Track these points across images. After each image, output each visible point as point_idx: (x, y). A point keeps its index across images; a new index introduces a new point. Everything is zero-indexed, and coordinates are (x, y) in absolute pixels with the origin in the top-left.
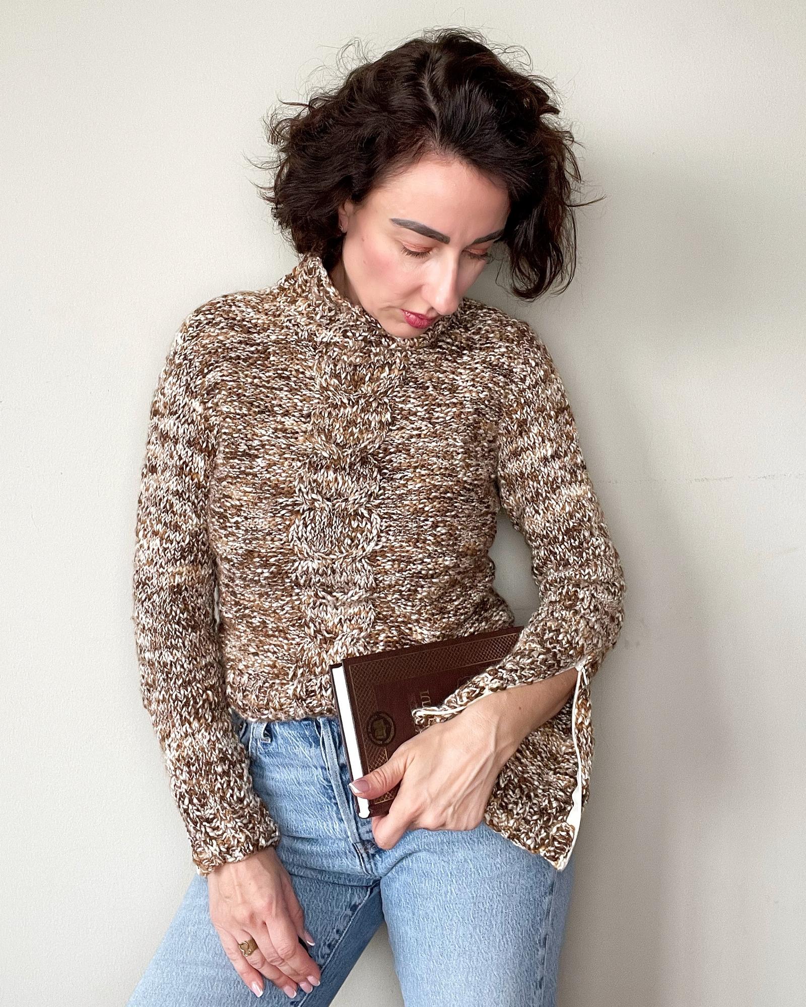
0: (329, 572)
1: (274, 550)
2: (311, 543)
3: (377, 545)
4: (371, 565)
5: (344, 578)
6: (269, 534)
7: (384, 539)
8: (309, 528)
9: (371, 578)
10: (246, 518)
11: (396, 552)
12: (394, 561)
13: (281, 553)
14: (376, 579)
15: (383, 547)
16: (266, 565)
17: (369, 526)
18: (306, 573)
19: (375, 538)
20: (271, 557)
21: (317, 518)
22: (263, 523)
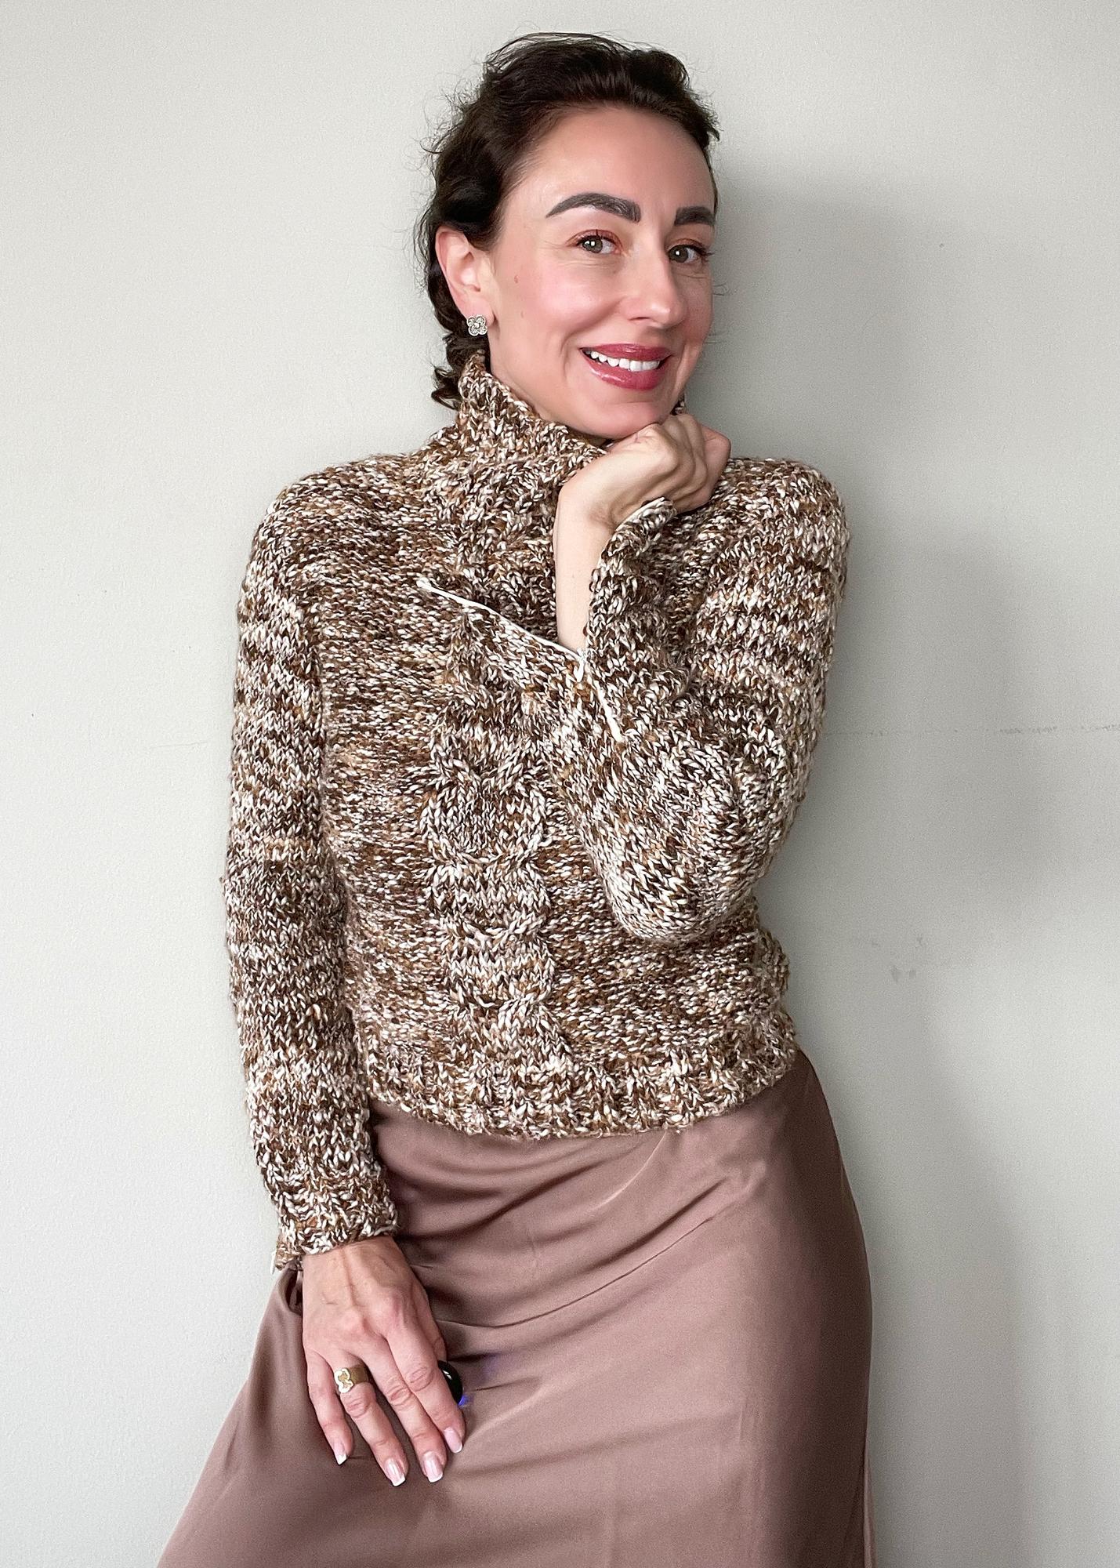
0: (478, 885)
1: (401, 845)
2: (453, 837)
3: (544, 839)
4: (541, 873)
5: (500, 897)
6: (395, 820)
7: (552, 830)
8: (450, 813)
9: (543, 892)
10: (365, 796)
11: (573, 850)
12: (571, 864)
13: (411, 850)
14: (550, 894)
15: (554, 843)
16: (391, 868)
17: (528, 811)
18: (445, 886)
19: (540, 828)
20: (398, 855)
21: (460, 797)
22: (386, 804)
